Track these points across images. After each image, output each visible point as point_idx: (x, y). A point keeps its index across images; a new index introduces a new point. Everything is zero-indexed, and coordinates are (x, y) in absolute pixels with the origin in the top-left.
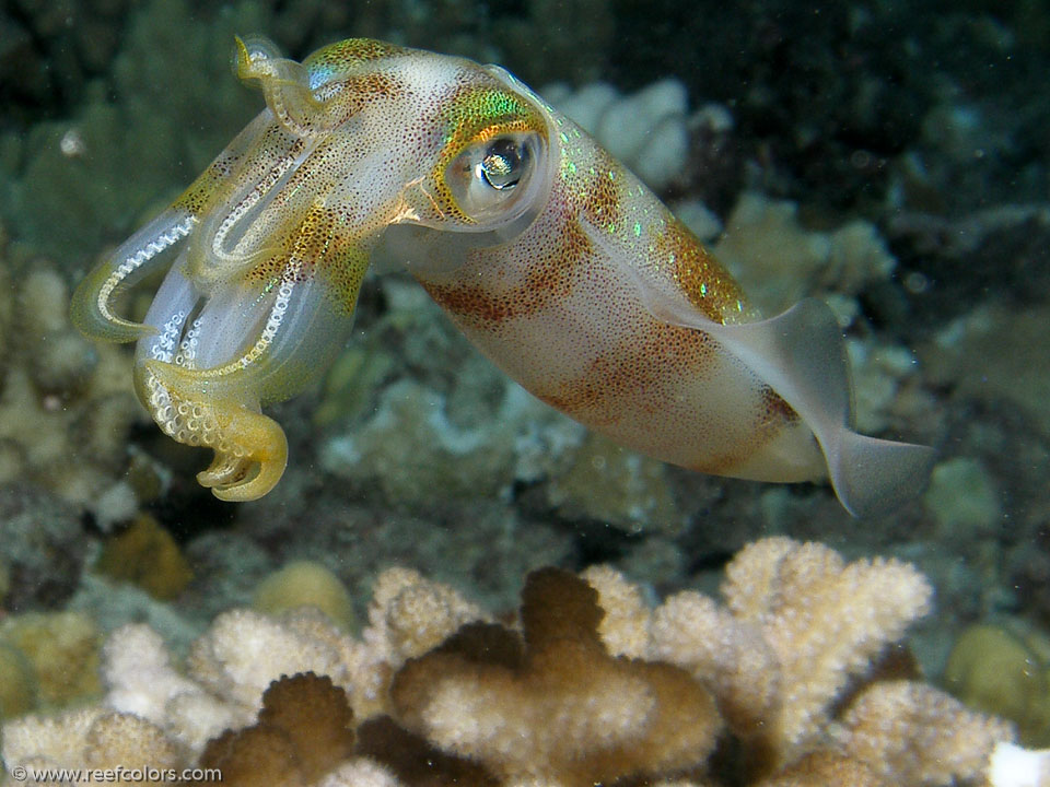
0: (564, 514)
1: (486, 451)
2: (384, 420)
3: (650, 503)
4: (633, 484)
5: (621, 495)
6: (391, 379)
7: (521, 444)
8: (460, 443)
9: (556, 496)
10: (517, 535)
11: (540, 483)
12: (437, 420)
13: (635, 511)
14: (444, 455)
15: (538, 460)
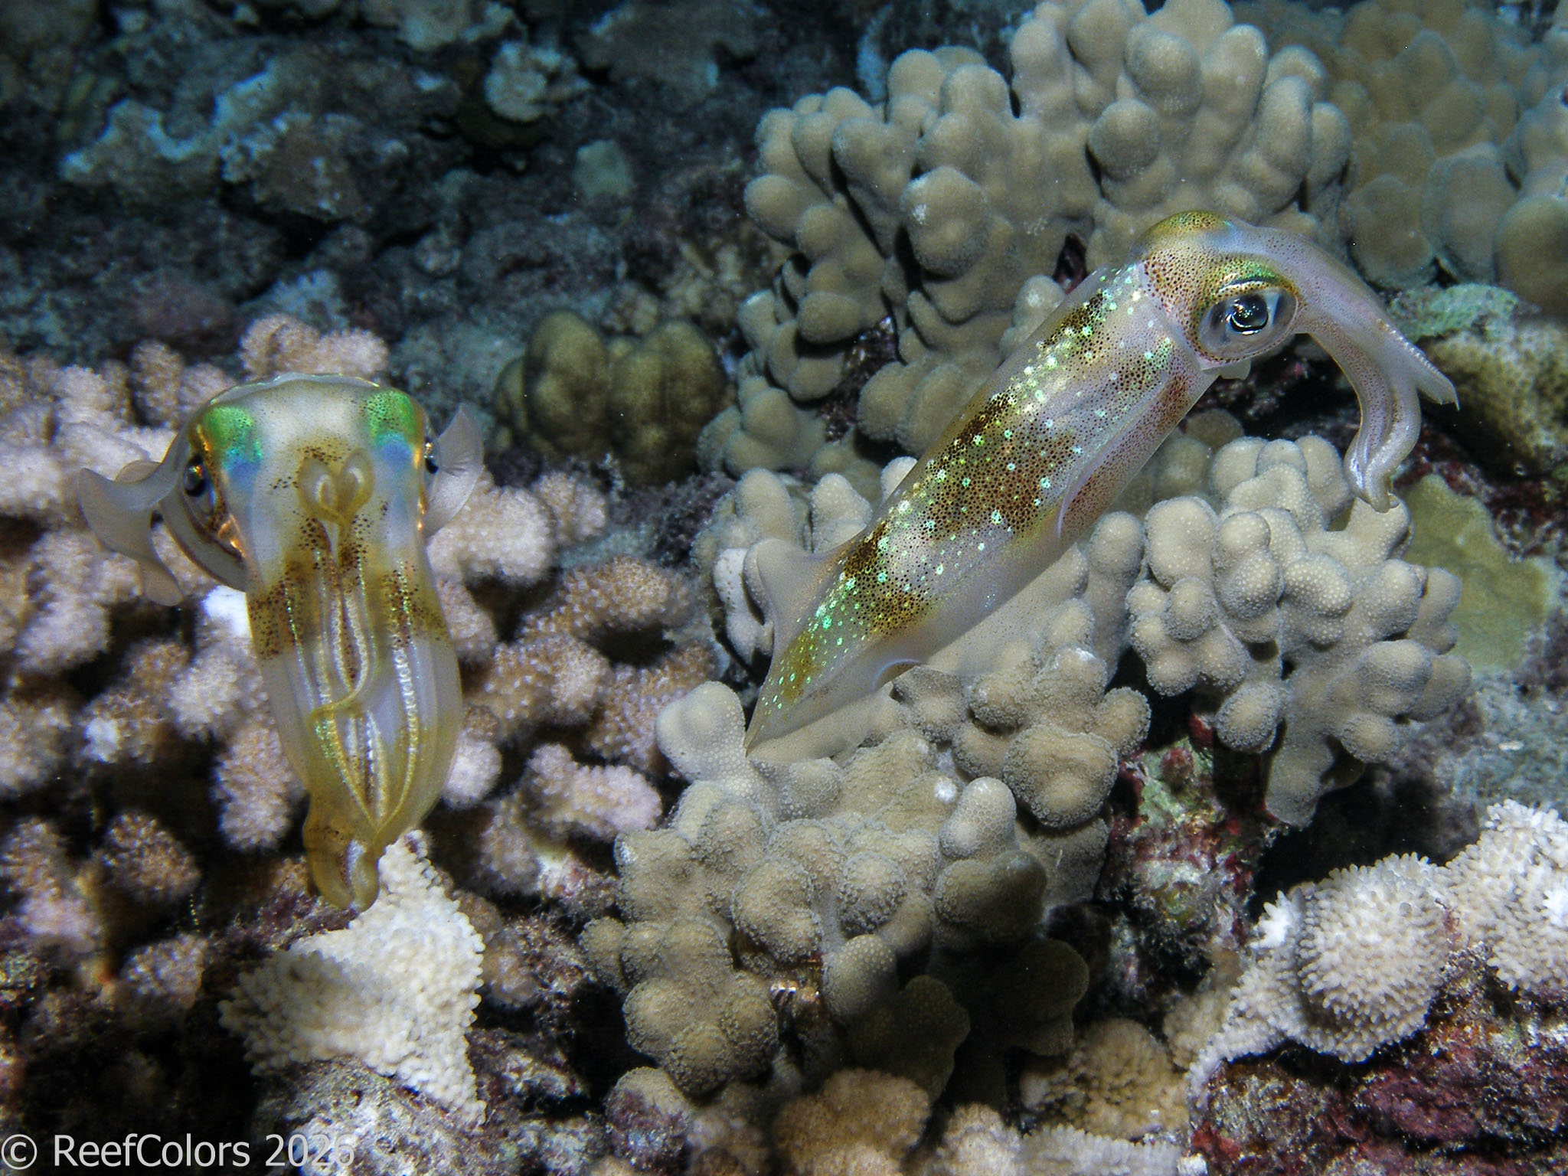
0: (268, 209)
1: (200, 157)
2: (112, 135)
3: (338, 196)
4: (322, 182)
5: (313, 191)
6: (117, 98)
7: (227, 152)
8: (179, 152)
9: (259, 196)
10: (231, 229)
11: (247, 184)
12: (157, 132)
13: (325, 205)
14: (164, 163)
15: (241, 166)
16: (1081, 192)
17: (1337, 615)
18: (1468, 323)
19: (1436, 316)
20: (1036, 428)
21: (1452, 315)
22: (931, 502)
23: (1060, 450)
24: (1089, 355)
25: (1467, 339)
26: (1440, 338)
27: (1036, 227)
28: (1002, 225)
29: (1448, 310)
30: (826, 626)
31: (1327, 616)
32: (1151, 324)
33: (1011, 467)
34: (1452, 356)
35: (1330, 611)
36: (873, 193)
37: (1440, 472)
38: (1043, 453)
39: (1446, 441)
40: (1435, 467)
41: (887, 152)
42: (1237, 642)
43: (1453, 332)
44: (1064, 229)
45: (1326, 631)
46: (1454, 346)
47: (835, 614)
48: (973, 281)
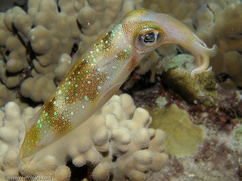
16: (76, 32)
17: (126, 143)
18: (181, 64)
19: (173, 63)
20: (95, 70)
21: (177, 62)
22: (67, 91)
23: (103, 77)
24: (108, 49)
25: (181, 68)
26: (174, 68)
27: (65, 41)
28: (56, 41)
29: (176, 61)
30: (41, 127)
31: (124, 144)
32: (125, 42)
33: (89, 82)
34: (177, 73)
35: (124, 142)
36: (23, 33)
37: (176, 103)
38: (98, 79)
39: (177, 95)
40: (174, 102)
41: (26, 22)
42: (97, 152)
43: (177, 67)
44: (73, 42)
45: (124, 148)
46: (178, 70)
47: (43, 123)
48: (49, 55)
